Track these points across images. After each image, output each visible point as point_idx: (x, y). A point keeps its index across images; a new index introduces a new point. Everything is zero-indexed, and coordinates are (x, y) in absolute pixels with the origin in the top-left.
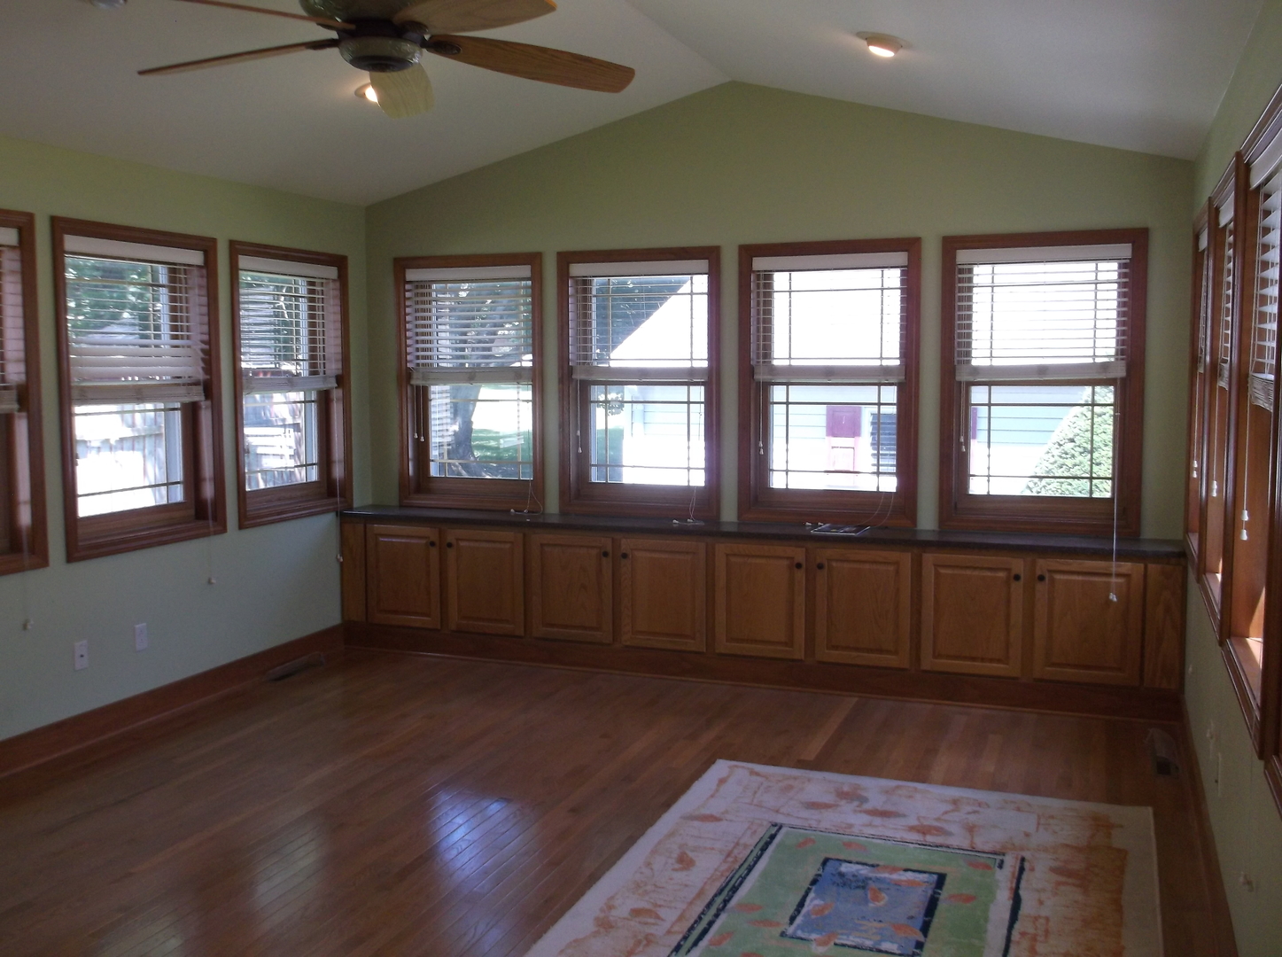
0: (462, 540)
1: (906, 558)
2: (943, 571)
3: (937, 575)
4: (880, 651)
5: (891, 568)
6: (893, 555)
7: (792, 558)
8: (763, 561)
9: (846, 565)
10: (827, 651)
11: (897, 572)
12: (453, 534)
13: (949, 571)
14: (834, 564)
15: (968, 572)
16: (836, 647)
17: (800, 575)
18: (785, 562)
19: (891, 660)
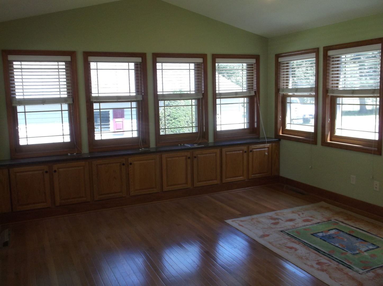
0: (60, 168)
1: (218, 151)
2: (227, 153)
3: (226, 154)
4: (212, 180)
5: (214, 154)
6: (215, 150)
7: (186, 156)
8: (177, 158)
9: (202, 156)
10: (197, 183)
11: (216, 155)
12: (55, 167)
13: (229, 153)
14: (199, 156)
15: (234, 152)
16: (200, 182)
17: (189, 161)
18: (184, 158)
19: (215, 182)
